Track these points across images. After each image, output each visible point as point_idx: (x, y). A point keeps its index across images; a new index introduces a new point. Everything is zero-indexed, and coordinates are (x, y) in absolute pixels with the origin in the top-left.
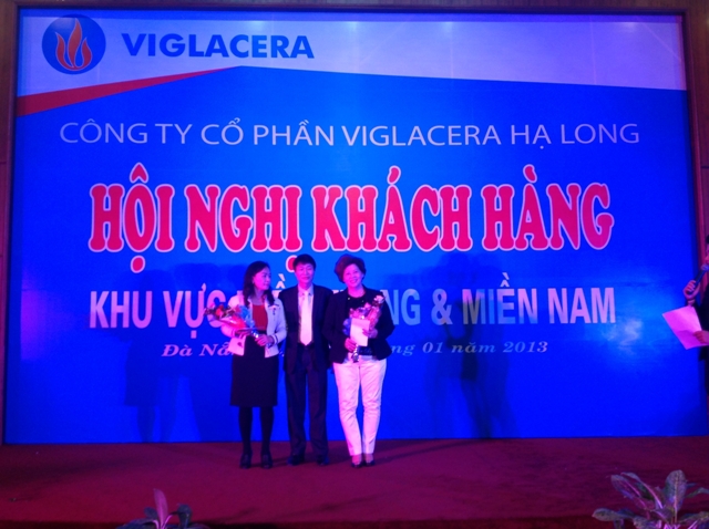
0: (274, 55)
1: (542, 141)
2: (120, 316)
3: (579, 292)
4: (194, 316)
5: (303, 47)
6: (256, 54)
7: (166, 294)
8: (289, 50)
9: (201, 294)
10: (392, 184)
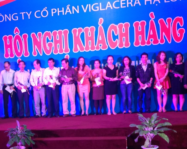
1: (157, 2)
10: (100, 25)
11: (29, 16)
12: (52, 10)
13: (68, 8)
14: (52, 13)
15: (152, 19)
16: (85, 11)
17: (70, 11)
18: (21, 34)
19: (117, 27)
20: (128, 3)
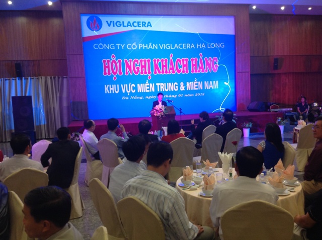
0: (143, 26)
1: (203, 47)
2: (112, 90)
3: (211, 82)
4: (128, 90)
5: (149, 24)
6: (138, 26)
7: (122, 85)
8: (146, 25)
9: (129, 85)
10: (171, 58)
12: (139, 45)
13: (150, 45)
15: (201, 57)
16: (161, 48)
18: (116, 59)
19: (181, 60)
20: (187, 46)
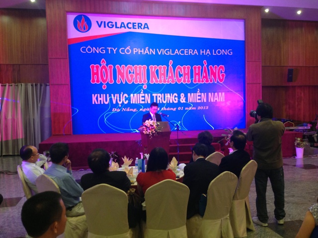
1: (208, 54)
2: (100, 101)
3: (216, 94)
4: (120, 101)
7: (112, 95)
8: (142, 27)
9: (121, 95)
10: (170, 65)
11: (115, 51)
12: (134, 49)
13: (147, 49)
14: (134, 52)
15: (205, 65)
16: (160, 54)
17: (148, 52)
18: (107, 65)
19: (182, 68)
20: (190, 52)
